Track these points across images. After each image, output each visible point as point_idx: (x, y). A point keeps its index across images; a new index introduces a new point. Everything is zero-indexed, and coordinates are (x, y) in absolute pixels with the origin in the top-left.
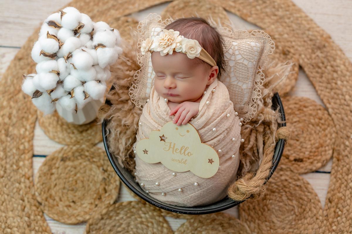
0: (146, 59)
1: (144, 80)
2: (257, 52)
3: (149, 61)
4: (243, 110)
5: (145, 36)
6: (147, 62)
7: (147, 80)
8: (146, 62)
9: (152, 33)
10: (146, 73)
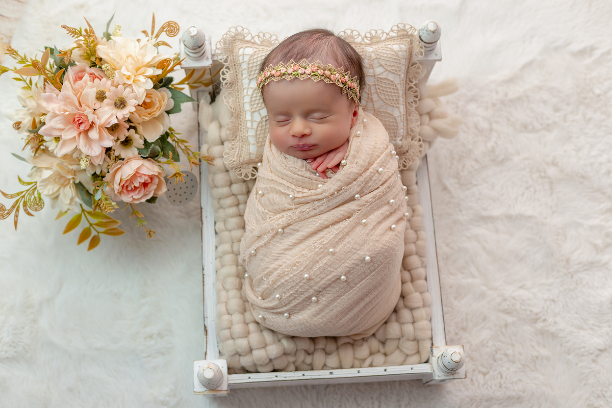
0: (237, 100)
1: (242, 134)
2: (403, 58)
3: (243, 104)
4: (401, 149)
5: (229, 64)
6: (242, 105)
7: (247, 133)
8: (239, 105)
9: (241, 58)
10: (243, 122)
